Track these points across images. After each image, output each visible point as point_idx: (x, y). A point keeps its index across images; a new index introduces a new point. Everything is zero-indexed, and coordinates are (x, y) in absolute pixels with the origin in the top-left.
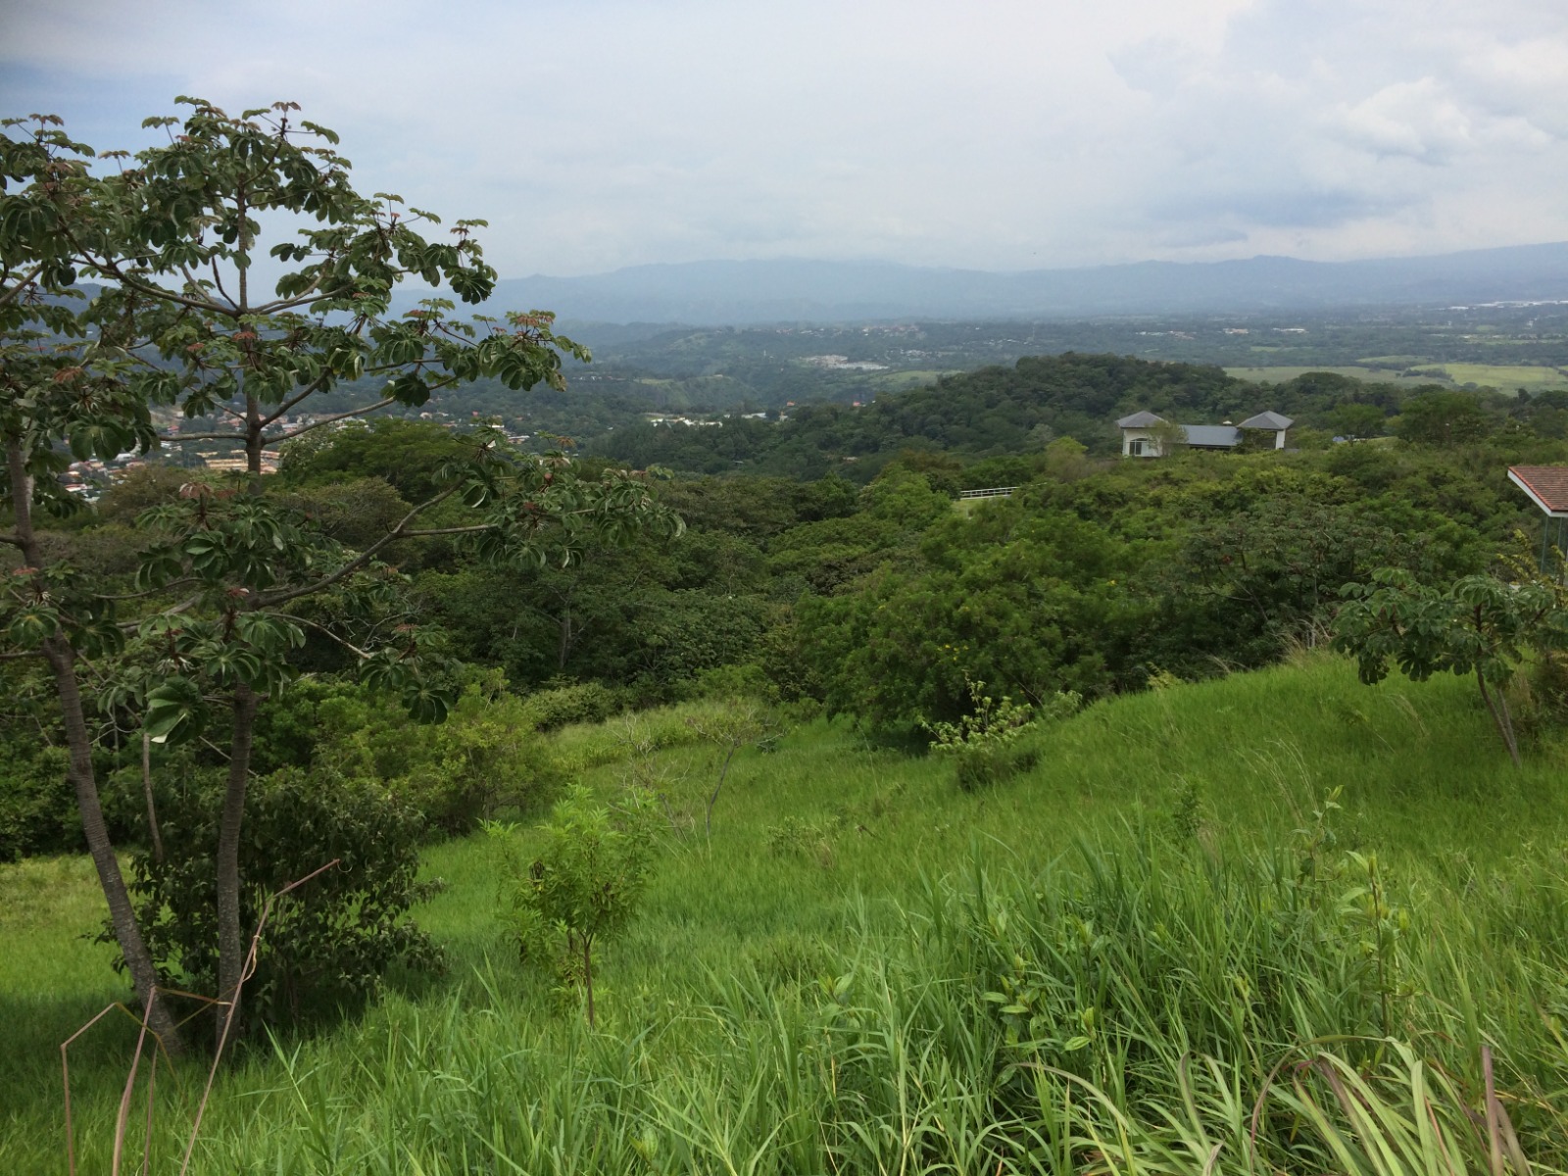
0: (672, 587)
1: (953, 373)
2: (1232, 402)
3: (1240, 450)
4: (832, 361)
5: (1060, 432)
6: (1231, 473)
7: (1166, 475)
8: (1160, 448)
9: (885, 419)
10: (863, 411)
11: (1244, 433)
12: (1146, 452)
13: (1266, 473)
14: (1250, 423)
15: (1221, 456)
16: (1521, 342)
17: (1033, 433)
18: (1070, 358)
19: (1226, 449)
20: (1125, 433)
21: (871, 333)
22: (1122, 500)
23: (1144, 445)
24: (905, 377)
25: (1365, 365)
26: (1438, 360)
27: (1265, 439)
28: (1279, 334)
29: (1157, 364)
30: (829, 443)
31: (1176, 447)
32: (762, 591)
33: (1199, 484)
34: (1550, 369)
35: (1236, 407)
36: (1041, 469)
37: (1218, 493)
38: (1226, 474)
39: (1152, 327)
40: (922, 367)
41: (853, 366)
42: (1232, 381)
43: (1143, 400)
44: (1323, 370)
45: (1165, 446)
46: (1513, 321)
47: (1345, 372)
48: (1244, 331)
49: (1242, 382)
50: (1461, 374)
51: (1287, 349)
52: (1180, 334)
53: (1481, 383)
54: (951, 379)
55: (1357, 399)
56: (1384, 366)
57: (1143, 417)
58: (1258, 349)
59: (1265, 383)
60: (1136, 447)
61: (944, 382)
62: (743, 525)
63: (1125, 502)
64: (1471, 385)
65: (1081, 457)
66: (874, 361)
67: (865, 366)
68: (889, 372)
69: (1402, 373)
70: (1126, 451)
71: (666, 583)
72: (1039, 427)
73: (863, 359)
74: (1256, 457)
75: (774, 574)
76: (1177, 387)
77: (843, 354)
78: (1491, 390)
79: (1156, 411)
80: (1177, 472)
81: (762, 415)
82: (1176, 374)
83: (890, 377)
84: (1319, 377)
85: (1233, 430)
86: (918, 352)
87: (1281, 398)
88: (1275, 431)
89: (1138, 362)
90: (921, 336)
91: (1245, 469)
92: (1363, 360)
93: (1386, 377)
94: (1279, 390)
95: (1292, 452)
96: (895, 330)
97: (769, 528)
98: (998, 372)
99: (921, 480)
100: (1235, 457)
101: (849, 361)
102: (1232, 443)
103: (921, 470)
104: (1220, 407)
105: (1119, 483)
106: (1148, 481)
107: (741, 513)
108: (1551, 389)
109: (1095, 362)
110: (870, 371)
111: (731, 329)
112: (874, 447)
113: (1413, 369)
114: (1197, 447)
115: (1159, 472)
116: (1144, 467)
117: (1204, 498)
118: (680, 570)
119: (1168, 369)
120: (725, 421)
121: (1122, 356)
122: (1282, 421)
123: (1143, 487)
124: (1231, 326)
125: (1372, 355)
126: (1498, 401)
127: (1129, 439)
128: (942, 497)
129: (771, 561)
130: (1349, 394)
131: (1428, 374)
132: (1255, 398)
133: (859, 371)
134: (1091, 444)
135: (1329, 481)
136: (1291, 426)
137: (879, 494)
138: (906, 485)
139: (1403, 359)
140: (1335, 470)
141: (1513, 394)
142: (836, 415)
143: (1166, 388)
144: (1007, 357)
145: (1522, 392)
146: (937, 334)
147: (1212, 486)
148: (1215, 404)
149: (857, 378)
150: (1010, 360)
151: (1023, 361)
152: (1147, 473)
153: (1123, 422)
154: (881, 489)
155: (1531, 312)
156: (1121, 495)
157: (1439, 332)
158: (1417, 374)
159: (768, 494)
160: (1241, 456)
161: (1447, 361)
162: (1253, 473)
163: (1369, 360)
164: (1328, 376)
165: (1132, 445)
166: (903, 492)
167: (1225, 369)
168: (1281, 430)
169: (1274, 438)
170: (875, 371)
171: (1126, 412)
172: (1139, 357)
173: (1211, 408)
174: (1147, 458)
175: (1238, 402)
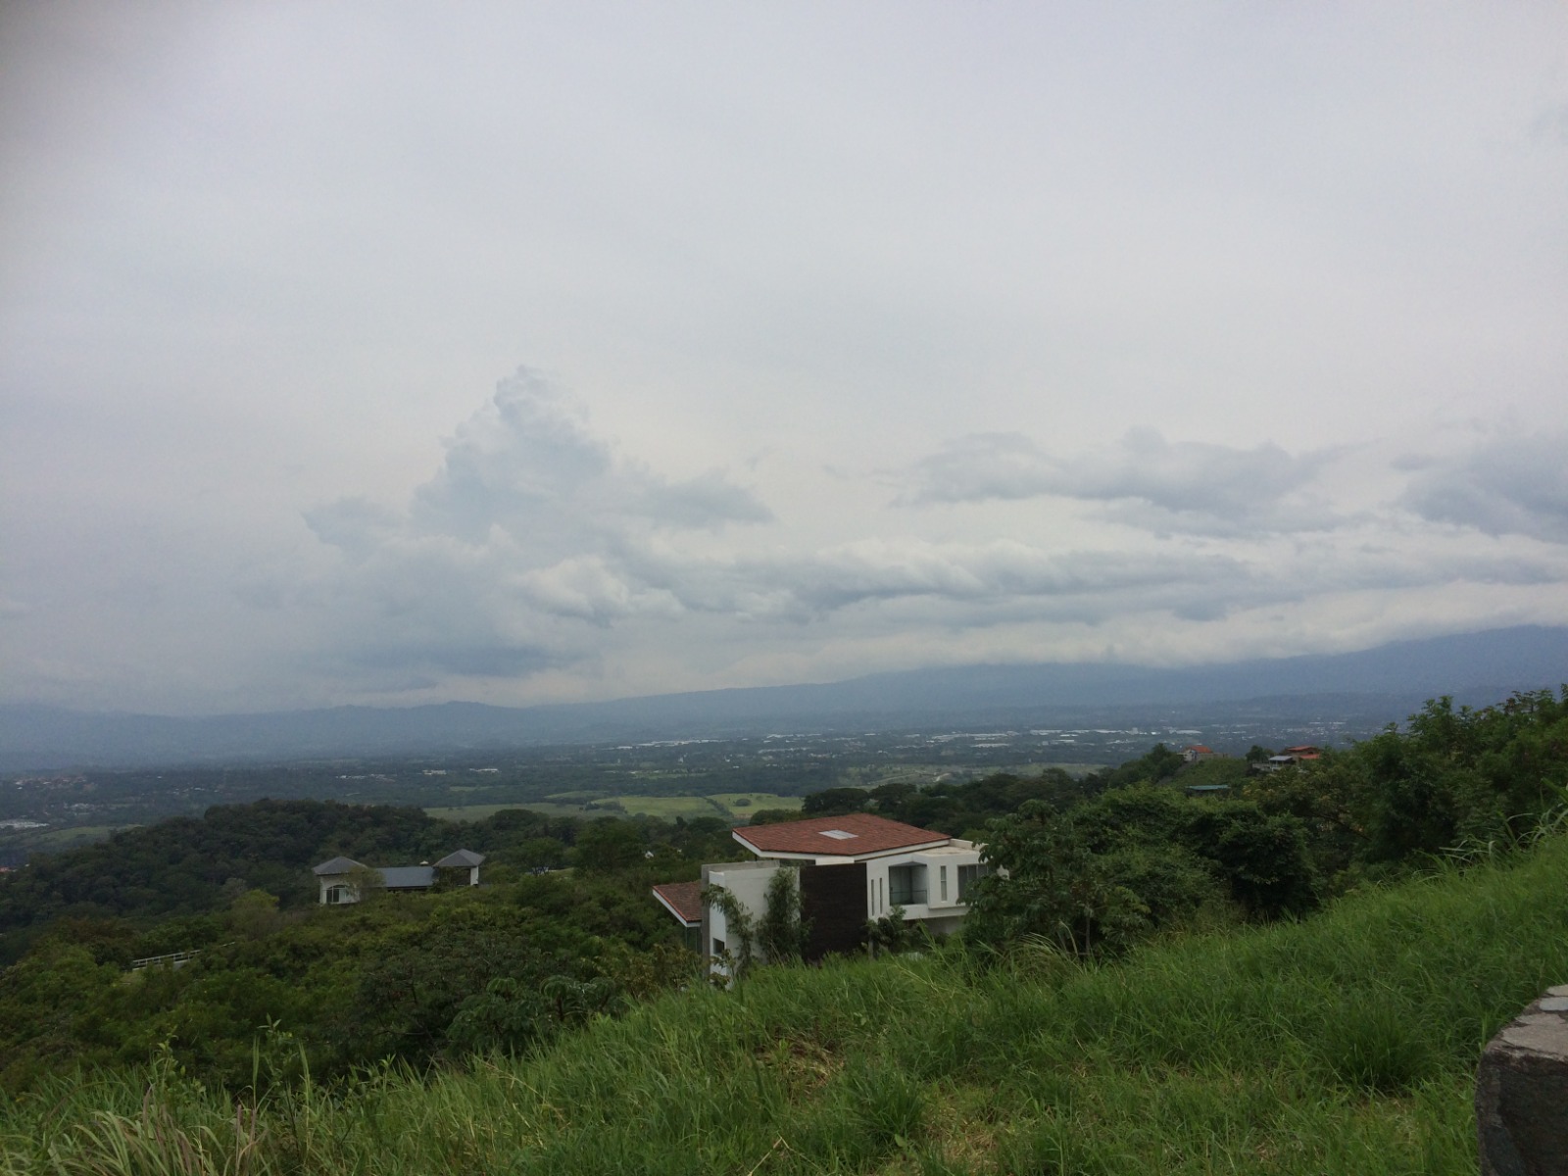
1: (130, 827)
2: (434, 842)
3: (437, 889)
5: (254, 884)
6: (428, 912)
7: (363, 921)
8: (357, 894)
9: (41, 885)
10: (12, 878)
11: (439, 872)
12: (343, 899)
13: (459, 910)
14: (446, 861)
15: (417, 897)
16: (675, 776)
17: (224, 888)
18: (266, 805)
19: (423, 889)
20: (322, 880)
21: (26, 786)
22: (317, 952)
23: (341, 890)
24: (69, 835)
25: (552, 801)
26: (611, 795)
27: (460, 876)
28: (477, 774)
29: (358, 808)
31: (372, 891)
33: (397, 927)
34: (700, 799)
35: (438, 847)
36: (229, 926)
37: (415, 934)
38: (423, 914)
39: (351, 770)
40: (92, 821)
42: (433, 822)
43: (345, 846)
44: (516, 807)
45: (363, 892)
46: (667, 757)
47: (536, 808)
48: (442, 772)
49: (442, 822)
50: (633, 806)
51: (482, 788)
52: (383, 775)
53: (648, 813)
54: (127, 833)
55: (546, 832)
56: (568, 801)
57: (342, 863)
58: (456, 789)
59: (463, 822)
60: (333, 895)
61: (118, 839)
63: (321, 954)
64: (640, 816)
65: (274, 910)
66: (30, 818)
67: (16, 825)
68: (49, 830)
69: (584, 807)
70: (324, 899)
72: (231, 882)
73: (12, 817)
74: (450, 895)
76: (379, 831)
78: (655, 819)
79: (357, 856)
80: (374, 916)
82: (378, 817)
83: (49, 836)
84: (512, 814)
85: (430, 870)
86: (86, 806)
87: (479, 836)
88: (469, 869)
89: (340, 806)
90: (90, 788)
91: (441, 908)
92: (551, 797)
93: (570, 811)
94: (477, 828)
95: (485, 887)
96: (56, 782)
99: (83, 954)
100: (431, 896)
102: (429, 882)
103: (85, 941)
104: (423, 847)
105: (315, 934)
106: (344, 929)
108: (701, 816)
109: (293, 808)
110: (23, 830)
112: (27, 919)
113: (593, 803)
114: (396, 889)
115: (356, 918)
116: (340, 915)
117: (402, 940)
119: (369, 812)
121: (322, 801)
122: (476, 858)
123: (340, 936)
124: (430, 767)
125: (556, 791)
126: (662, 829)
127: (325, 887)
130: (540, 828)
131: (608, 807)
132: (454, 836)
133: (10, 830)
134: (286, 899)
135: (517, 913)
136: (485, 862)
137: (27, 974)
139: (585, 794)
140: (522, 902)
141: (673, 821)
143: (369, 831)
144: (195, 807)
145: (679, 819)
146: (109, 784)
147: (411, 927)
148: (417, 845)
149: (8, 838)
150: (197, 809)
151: (213, 811)
152: (344, 920)
153: (318, 870)
154: (30, 968)
155: (680, 750)
156: (317, 947)
157: (612, 769)
158: (597, 807)
160: (437, 896)
161: (620, 795)
162: (449, 911)
163: (555, 796)
164: (519, 811)
165: (329, 892)
166: (62, 967)
167: (425, 810)
168: (475, 867)
169: (469, 875)
170: (29, 829)
171: (325, 858)
172: (340, 801)
173: (412, 849)
174: (344, 905)
175: (440, 841)
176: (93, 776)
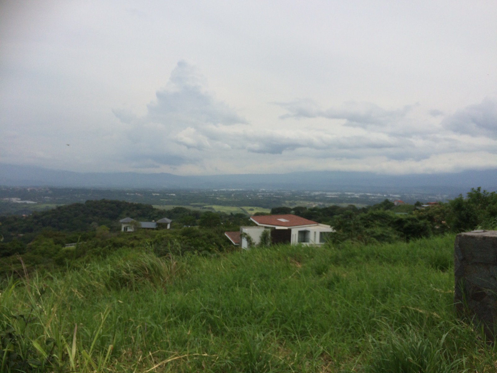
1: (62, 205)
2: (155, 215)
3: (157, 229)
4: (14, 200)
5: (100, 224)
6: (155, 236)
7: (135, 237)
8: (133, 229)
9: (35, 221)
10: (27, 218)
11: (158, 224)
12: (129, 230)
13: (165, 236)
14: (160, 221)
15: (152, 231)
16: (230, 200)
17: (91, 225)
18: (104, 201)
19: (153, 229)
20: (122, 224)
21: (31, 190)
22: (121, 245)
23: (128, 228)
24: (43, 206)
25: (192, 205)
26: (210, 205)
27: (164, 226)
28: (168, 195)
29: (132, 204)
30: (13, 229)
31: (138, 228)
33: (145, 240)
34: (238, 207)
35: (157, 217)
36: (95, 236)
38: (153, 236)
39: (130, 192)
40: (51, 202)
41: (23, 202)
42: (155, 209)
43: (128, 215)
44: (181, 206)
45: (135, 228)
46: (228, 194)
47: (187, 207)
48: (158, 194)
49: (158, 209)
50: (217, 208)
51: (170, 200)
52: (139, 195)
53: (222, 211)
54: (61, 207)
55: (190, 215)
56: (197, 206)
57: (128, 219)
58: (162, 200)
59: (164, 210)
60: (126, 229)
61: (59, 208)
64: (219, 212)
65: (108, 232)
66: (32, 200)
67: (28, 202)
68: (37, 204)
69: (202, 208)
70: (123, 230)
72: (93, 223)
74: (162, 231)
76: (138, 211)
77: (19, 198)
78: (224, 213)
79: (132, 218)
80: (138, 236)
82: (138, 207)
83: (38, 206)
85: (155, 223)
86: (48, 198)
87: (169, 214)
88: (167, 224)
89: (126, 203)
90: (50, 192)
91: (158, 235)
92: (191, 204)
93: (197, 209)
94: (169, 212)
95: (171, 229)
96: (39, 190)
98: (79, 205)
99: (51, 241)
100: (156, 231)
101: (22, 200)
102: (155, 227)
103: (50, 237)
104: (151, 217)
105: (121, 240)
106: (129, 239)
108: (238, 213)
109: (112, 202)
110: (30, 204)
112: (31, 230)
113: (204, 207)
114: (145, 228)
115: (133, 236)
116: (128, 235)
119: (135, 205)
121: (121, 201)
122: (169, 221)
123: (128, 241)
124: (154, 193)
125: (194, 202)
126: (226, 216)
127: (123, 226)
128: (59, 246)
130: (188, 213)
131: (209, 208)
132: (161, 214)
133: (25, 203)
134: (112, 229)
135: (182, 238)
136: (172, 222)
138: (45, 243)
139: (202, 204)
140: (183, 234)
141: (229, 214)
142: (16, 219)
143: (135, 211)
144: (82, 200)
145: (231, 213)
146: (56, 192)
149: (25, 206)
150: (83, 201)
151: (88, 201)
153: (121, 221)
155: (233, 192)
156: (121, 243)
157: (211, 197)
158: (206, 208)
161: (213, 205)
162: (161, 236)
163: (193, 204)
164: (181, 208)
165: (124, 228)
167: (153, 206)
168: (169, 223)
169: (167, 226)
170: (32, 204)
171: (122, 218)
172: (127, 201)
173: (149, 217)
174: (129, 232)
175: (157, 215)
176: (51, 189)
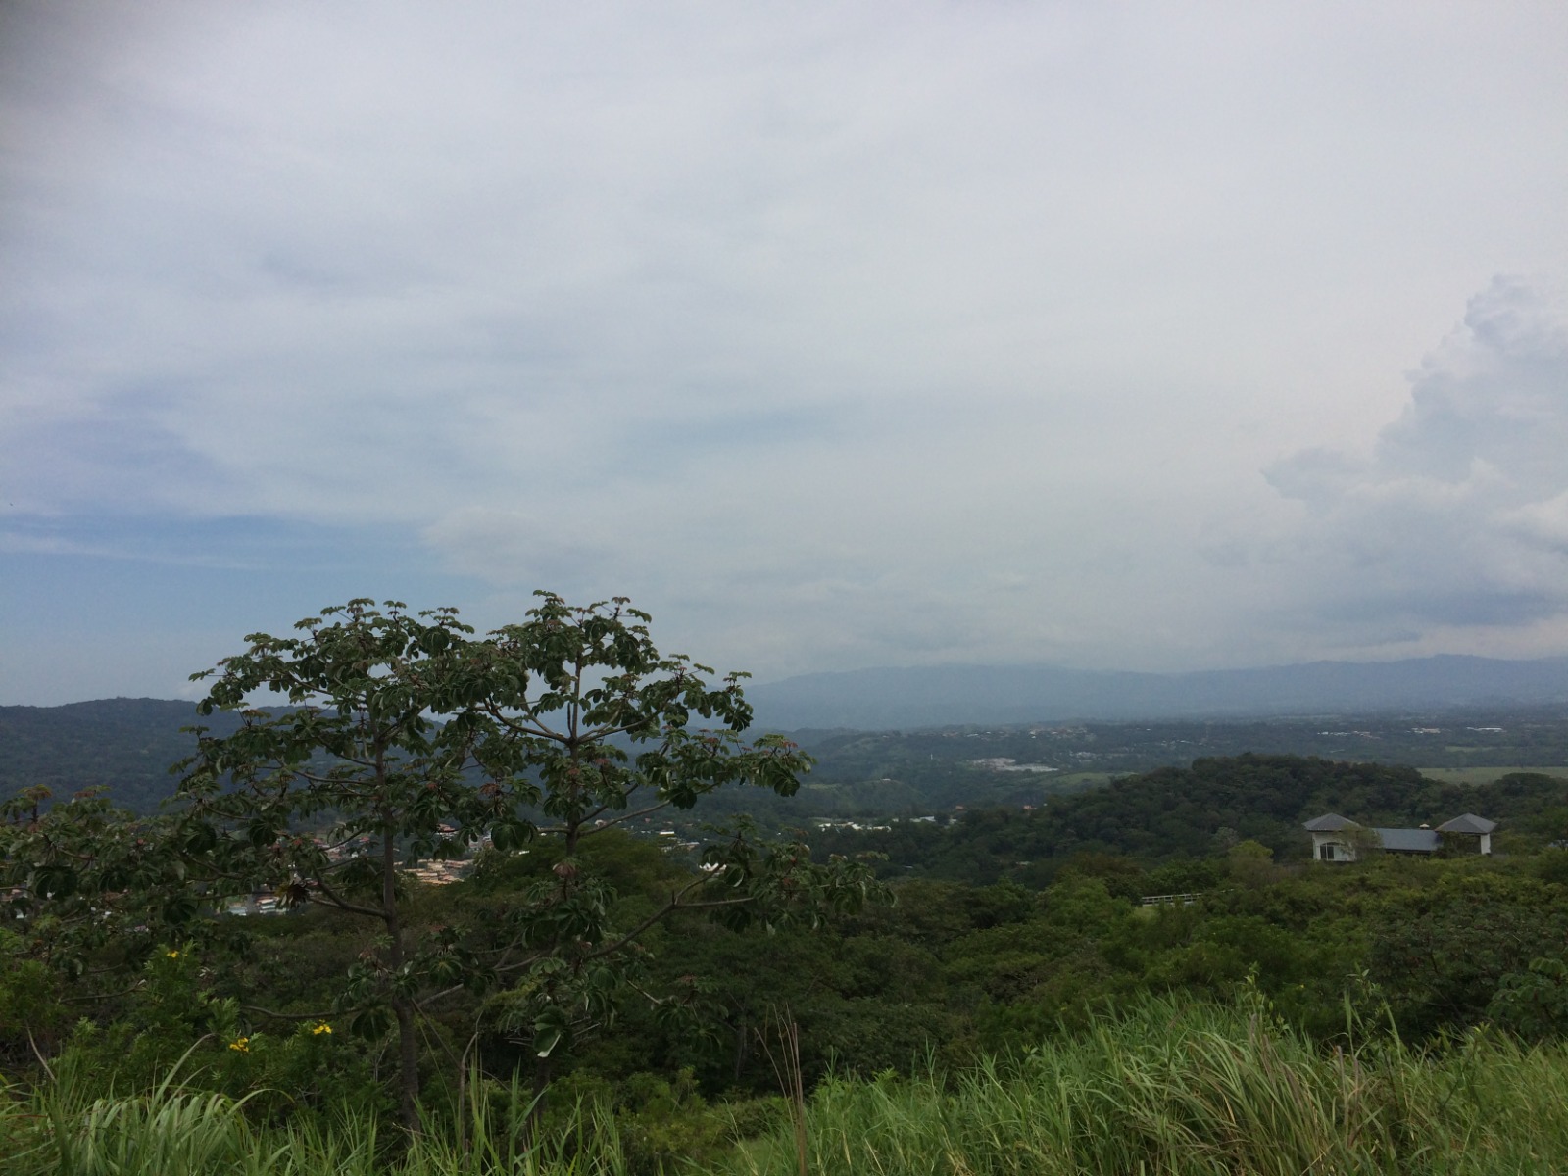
0: (847, 995)
1: (1126, 774)
2: (1432, 804)
3: (1442, 854)
4: (1001, 764)
5: (1244, 835)
6: (1434, 879)
7: (1363, 881)
8: (1354, 853)
9: (1058, 822)
10: (1034, 814)
11: (1442, 837)
12: (1338, 857)
13: (1471, 879)
14: (1451, 827)
15: (1421, 862)
17: (1216, 837)
18: (1248, 758)
19: (1426, 854)
21: (1039, 735)
22: (1317, 908)
23: (1335, 848)
24: (1076, 779)
27: (1470, 842)
28: (1476, 734)
29: (1345, 766)
30: (1001, 848)
31: (1369, 851)
32: (938, 1001)
33: (1399, 890)
36: (1226, 874)
37: (1422, 899)
38: (1429, 880)
39: (1335, 728)
40: (1095, 768)
41: (1022, 768)
42: (1428, 783)
43: (1333, 803)
45: (1359, 850)
48: (1435, 731)
49: (1439, 783)
51: (1484, 749)
52: (1366, 734)
54: (1124, 781)
57: (1331, 820)
58: (1453, 749)
59: (1465, 785)
60: (1327, 851)
61: (1118, 785)
62: (916, 931)
63: (1320, 910)
65: (1269, 862)
66: (1043, 763)
67: (1034, 769)
68: (1059, 774)
70: (1318, 855)
71: (843, 991)
72: (1223, 831)
73: (1031, 762)
74: (1458, 862)
75: (949, 983)
76: (1368, 789)
77: (1012, 757)
79: (1347, 814)
80: (1374, 877)
81: (931, 819)
82: (1366, 776)
83: (1061, 779)
84: (1524, 778)
85: (1431, 834)
86: (1088, 754)
87: (1486, 801)
88: (1478, 836)
89: (1323, 763)
90: (1091, 738)
91: (1449, 875)
94: (1483, 793)
95: (1498, 856)
96: (1062, 733)
97: (943, 934)
98: (1174, 773)
99: (1099, 885)
100: (1435, 861)
101: (1018, 763)
102: (1433, 847)
103: (1097, 875)
104: (1419, 810)
105: (1311, 889)
106: (1343, 887)
107: (914, 919)
109: (1276, 763)
110: (1040, 774)
111: (897, 733)
112: (1049, 851)
114: (1394, 851)
115: (1354, 877)
116: (1337, 873)
117: (1407, 905)
118: (855, 976)
119: (1356, 770)
120: (893, 826)
121: (1305, 756)
122: (1486, 825)
123: (1339, 894)
124: (1420, 725)
127: (1318, 843)
128: (1123, 902)
129: (947, 969)
130: (1561, 795)
132: (1455, 800)
133: (1028, 772)
134: (1279, 852)
135: (1543, 888)
136: (1498, 829)
137: (1056, 899)
138: (1084, 890)
140: (1548, 876)
142: (1007, 819)
143: (1357, 790)
144: (1183, 758)
146: (1107, 736)
147: (1415, 892)
148: (1413, 806)
149: (1027, 780)
150: (1185, 761)
151: (1199, 762)
152: (1342, 878)
153: (1310, 825)
154: (1057, 894)
156: (1316, 903)
159: (941, 899)
160: (1443, 862)
162: (1459, 879)
165: (1323, 849)
166: (1082, 897)
167: (1419, 770)
168: (1485, 834)
169: (1478, 842)
170: (1044, 773)
171: (1313, 814)
172: (1324, 757)
173: (1408, 811)
174: (1340, 863)
175: (1438, 804)
176: (1092, 728)
